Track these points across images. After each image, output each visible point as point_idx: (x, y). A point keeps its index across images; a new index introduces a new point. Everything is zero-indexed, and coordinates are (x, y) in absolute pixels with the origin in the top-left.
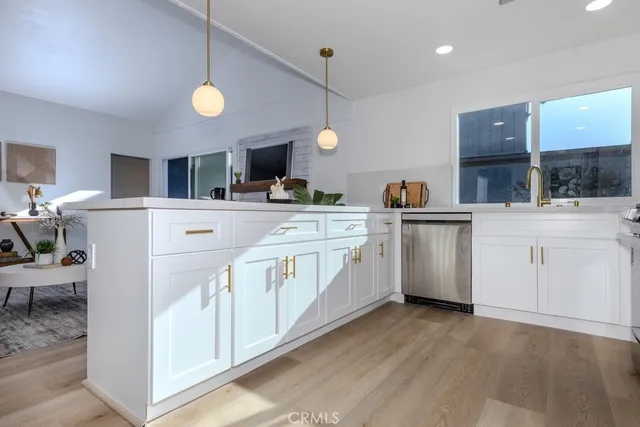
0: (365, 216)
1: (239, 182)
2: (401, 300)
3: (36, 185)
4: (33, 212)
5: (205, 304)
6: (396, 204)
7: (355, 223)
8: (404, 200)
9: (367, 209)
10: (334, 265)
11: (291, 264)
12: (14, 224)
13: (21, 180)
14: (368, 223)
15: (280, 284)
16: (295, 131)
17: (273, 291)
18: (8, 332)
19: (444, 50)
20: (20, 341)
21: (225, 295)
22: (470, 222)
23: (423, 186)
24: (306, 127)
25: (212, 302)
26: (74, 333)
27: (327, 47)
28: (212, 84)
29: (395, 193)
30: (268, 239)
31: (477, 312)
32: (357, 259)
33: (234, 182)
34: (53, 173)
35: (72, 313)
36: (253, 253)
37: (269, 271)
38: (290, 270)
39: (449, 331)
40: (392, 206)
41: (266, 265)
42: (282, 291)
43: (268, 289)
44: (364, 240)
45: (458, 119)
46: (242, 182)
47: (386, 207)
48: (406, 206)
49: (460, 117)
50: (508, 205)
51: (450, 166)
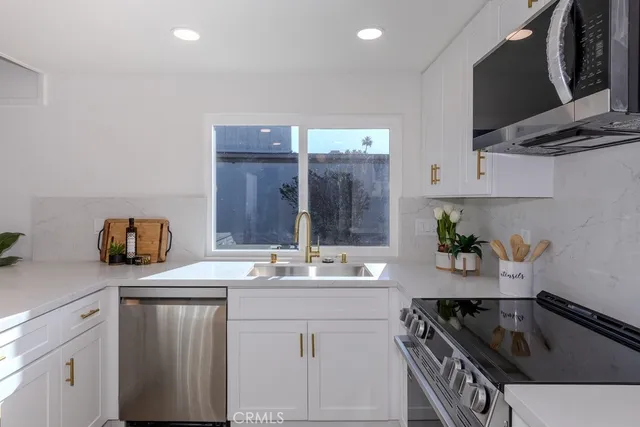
8: (131, 249)
9: (23, 316)
22: (225, 299)
23: (163, 225)
29: (117, 234)
40: (112, 262)
45: (214, 133)
47: (103, 260)
48: (135, 261)
49: (218, 129)
50: (274, 257)
51: (203, 196)
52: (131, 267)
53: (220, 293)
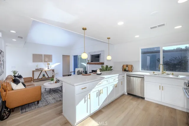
0: (117, 76)
1: (89, 62)
2: (126, 94)
3: (49, 63)
4: (48, 68)
5: (85, 102)
6: (125, 70)
7: (115, 78)
8: (127, 69)
9: (118, 75)
10: (111, 89)
11: (102, 91)
12: (45, 71)
13: (46, 62)
14: (118, 78)
15: (99, 95)
16: (101, 51)
17: (98, 97)
18: (47, 98)
19: (137, 36)
20: (49, 101)
21: (89, 100)
22: (144, 78)
23: (132, 66)
24: (104, 51)
25: (86, 101)
26: (59, 99)
27: (109, 37)
28: (85, 53)
29: (125, 67)
30: (97, 86)
31: (145, 99)
32: (116, 86)
33: (88, 62)
34: (52, 60)
35: (57, 93)
36: (94, 90)
37: (97, 93)
38: (102, 92)
39: (138, 105)
40: (124, 71)
41: (96, 92)
42: (100, 97)
43: (97, 97)
44: (118, 81)
45: (141, 50)
46: (90, 62)
47: (123, 71)
48: (128, 71)
49: (141, 49)
50: (154, 72)
51: (139, 61)
52: (127, 72)
53: (143, 77)
